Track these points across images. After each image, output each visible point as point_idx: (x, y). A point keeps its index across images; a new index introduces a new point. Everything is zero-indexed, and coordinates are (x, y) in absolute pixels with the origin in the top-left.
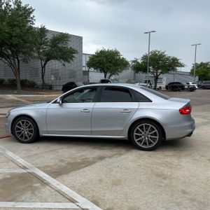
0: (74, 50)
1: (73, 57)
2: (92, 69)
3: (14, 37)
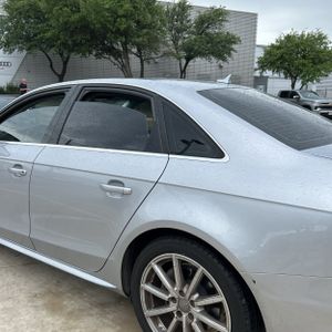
0: (233, 37)
1: (232, 49)
2: (268, 73)
3: (120, 17)
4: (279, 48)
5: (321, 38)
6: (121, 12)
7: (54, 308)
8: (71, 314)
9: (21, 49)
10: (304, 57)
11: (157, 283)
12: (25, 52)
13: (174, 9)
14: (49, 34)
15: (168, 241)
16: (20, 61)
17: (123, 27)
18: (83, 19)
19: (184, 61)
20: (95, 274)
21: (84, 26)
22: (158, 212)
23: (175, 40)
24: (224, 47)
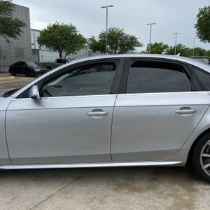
1: (20, 31)
2: (44, 47)
4: (49, 32)
5: (73, 28)
10: (65, 39)
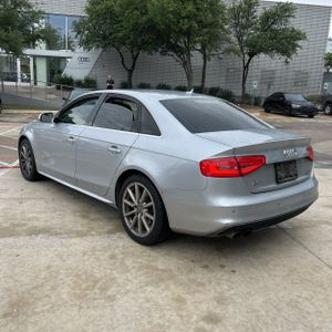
0: (299, 33)
3: (183, 18)
6: (184, 14)
7: (84, 217)
8: (92, 220)
9: (98, 47)
11: (130, 200)
12: (101, 49)
13: (240, 6)
14: (120, 35)
15: (136, 177)
16: (97, 56)
17: (185, 28)
18: (150, 20)
19: (247, 57)
20: (104, 196)
21: (151, 27)
22: (133, 161)
23: (239, 37)
24: (289, 43)
